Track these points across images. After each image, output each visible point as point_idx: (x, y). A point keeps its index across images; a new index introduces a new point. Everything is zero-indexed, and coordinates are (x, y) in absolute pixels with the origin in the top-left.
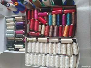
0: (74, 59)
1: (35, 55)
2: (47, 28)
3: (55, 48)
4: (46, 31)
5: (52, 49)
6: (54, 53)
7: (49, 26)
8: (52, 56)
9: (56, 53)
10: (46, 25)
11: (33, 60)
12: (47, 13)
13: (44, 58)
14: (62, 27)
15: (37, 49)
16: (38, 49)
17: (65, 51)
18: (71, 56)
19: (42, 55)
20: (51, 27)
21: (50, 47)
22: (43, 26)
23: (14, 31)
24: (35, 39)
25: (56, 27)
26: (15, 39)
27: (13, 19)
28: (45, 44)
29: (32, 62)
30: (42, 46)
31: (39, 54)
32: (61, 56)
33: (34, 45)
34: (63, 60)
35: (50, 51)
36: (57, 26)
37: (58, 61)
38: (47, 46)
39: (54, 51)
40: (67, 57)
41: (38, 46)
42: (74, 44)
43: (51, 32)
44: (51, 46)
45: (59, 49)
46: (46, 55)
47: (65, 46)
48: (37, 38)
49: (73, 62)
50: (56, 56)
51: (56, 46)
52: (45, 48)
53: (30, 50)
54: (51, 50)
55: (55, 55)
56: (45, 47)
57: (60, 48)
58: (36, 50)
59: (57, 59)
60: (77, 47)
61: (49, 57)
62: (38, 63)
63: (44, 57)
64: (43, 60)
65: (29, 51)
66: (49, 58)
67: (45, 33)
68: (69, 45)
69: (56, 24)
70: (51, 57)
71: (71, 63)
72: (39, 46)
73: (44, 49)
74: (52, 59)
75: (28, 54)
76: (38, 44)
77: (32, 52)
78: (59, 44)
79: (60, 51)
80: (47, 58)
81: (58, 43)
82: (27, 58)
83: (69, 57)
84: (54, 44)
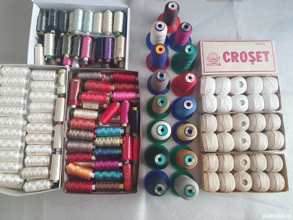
0: (12, 183)
1: (24, 91)
2: (88, 123)
3: (40, 141)
4: (81, 122)
5: (37, 132)
6: (28, 139)
7: (96, 128)
8: (21, 133)
9: (29, 142)
10: (97, 121)
11: (12, 85)
12: (125, 125)
13: (16, 112)
14: (90, 160)
15: (40, 95)
16: (39, 98)
17: (32, 163)
18: (21, 177)
19: (24, 109)
20: (91, 135)
21: (41, 128)
22: (95, 115)
23: (88, 34)
24: (63, 90)
25: (91, 146)
26: (70, 33)
27: (120, 30)
28: (50, 117)
29: (5, 82)
30: (45, 109)
31: (26, 101)
32: (20, 153)
33: (48, 88)
34: (10, 158)
35: (33, 128)
36: (93, 150)
37: (9, 146)
38: (46, 120)
39: (33, 137)
40: (18, 167)
41: (47, 98)
42: (49, 184)
43: (78, 136)
44: (44, 130)
45: (37, 148)
46: (25, 117)
47: (44, 163)
48: (64, 96)
49: (7, 181)
50: (22, 141)
51: (46, 142)
52: (41, 116)
53: (37, 77)
54: (36, 130)
55: (23, 139)
56: (43, 115)
57: (39, 152)
58: (37, 94)
59: (13, 145)
60: (40, 189)
61: (19, 125)
62: (5, 99)
63: (18, 114)
64: (10, 110)
65: (35, 73)
66: (16, 126)
67: (78, 119)
68: (46, 171)
69: (98, 147)
70: (18, 131)
71: (4, 177)
72: (46, 101)
73: (38, 112)
74: (14, 131)
75: (26, 71)
76: (50, 99)
77: (32, 83)
78: (50, 150)
79: (33, 150)
80: (16, 120)
81: (52, 148)
82: (16, 70)
83: (19, 173)
84: (49, 137)
